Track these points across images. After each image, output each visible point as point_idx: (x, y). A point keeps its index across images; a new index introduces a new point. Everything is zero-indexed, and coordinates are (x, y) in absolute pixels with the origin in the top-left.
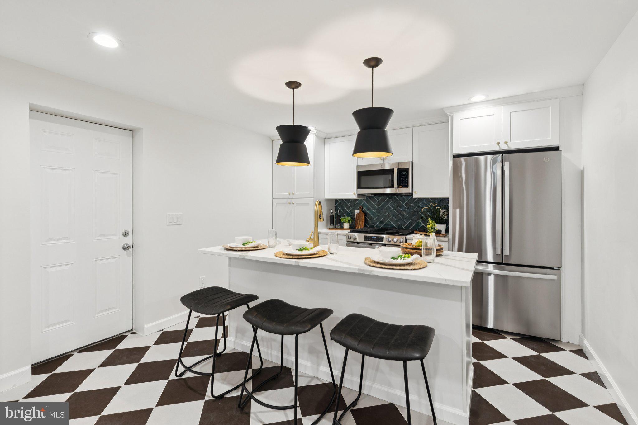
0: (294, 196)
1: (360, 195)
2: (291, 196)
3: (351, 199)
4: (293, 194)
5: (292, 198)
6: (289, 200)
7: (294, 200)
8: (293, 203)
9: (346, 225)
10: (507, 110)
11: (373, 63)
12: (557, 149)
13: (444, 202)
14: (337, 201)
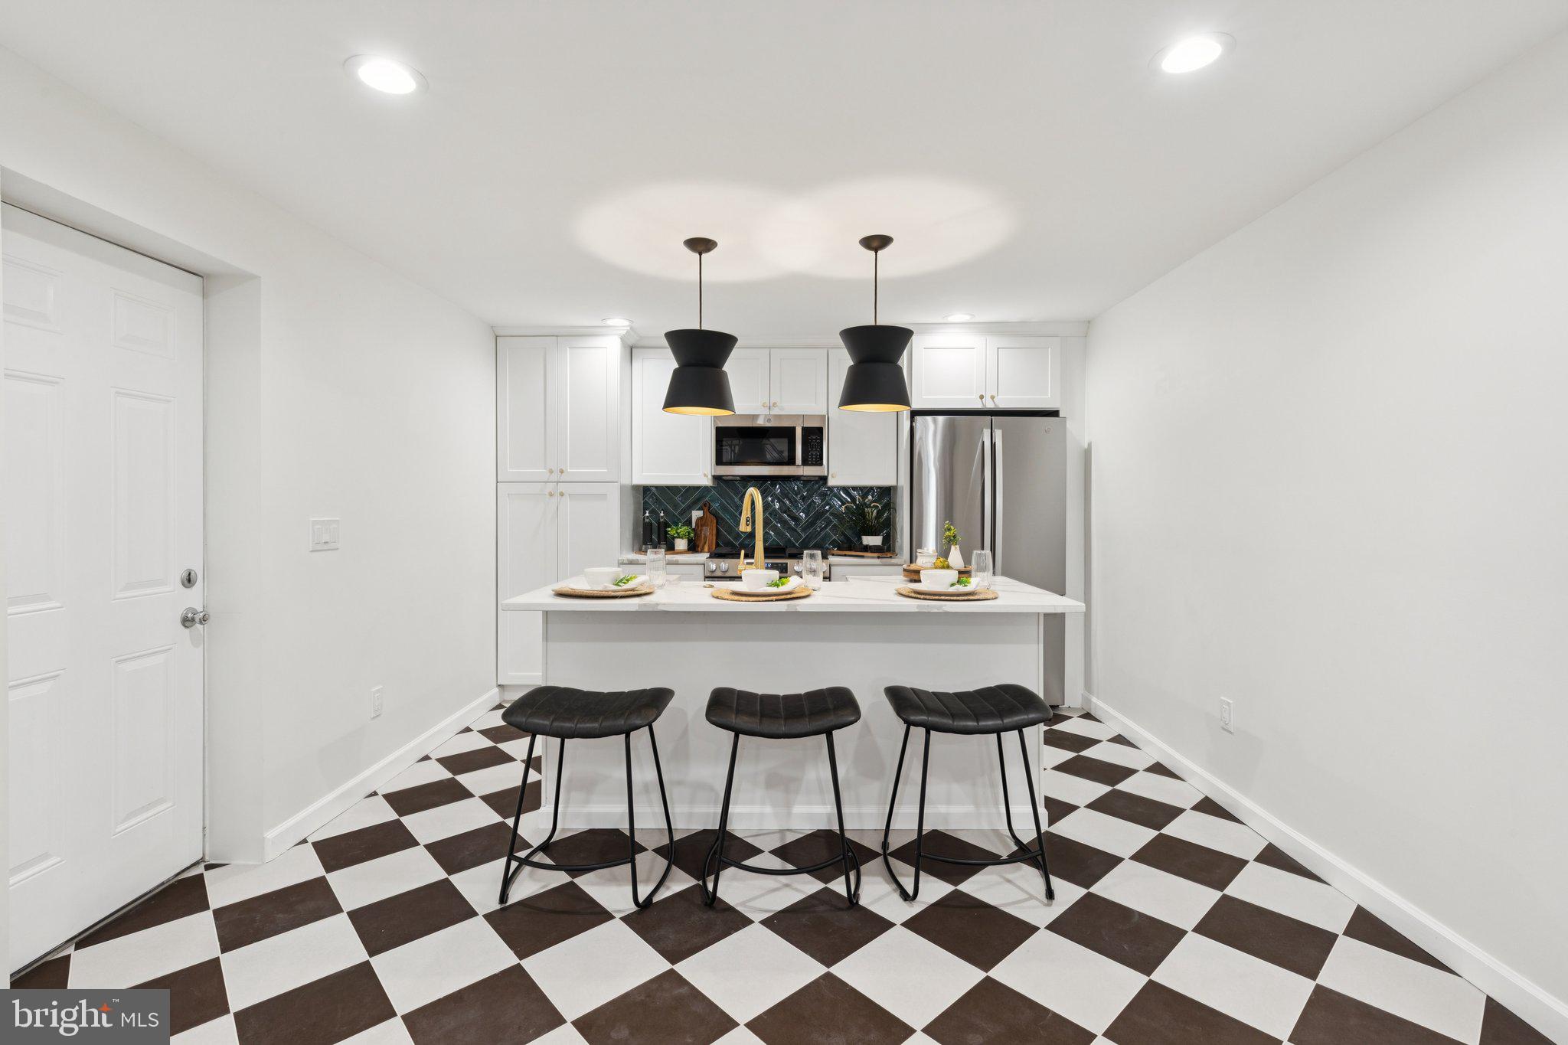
0: (564, 478)
1: (716, 478)
2: (555, 477)
3: (684, 487)
4: (562, 472)
5: (558, 482)
6: (550, 487)
7: (562, 487)
8: (562, 494)
9: (681, 544)
10: (994, 342)
11: (875, 244)
12: (1054, 414)
13: (886, 494)
14: (646, 489)
